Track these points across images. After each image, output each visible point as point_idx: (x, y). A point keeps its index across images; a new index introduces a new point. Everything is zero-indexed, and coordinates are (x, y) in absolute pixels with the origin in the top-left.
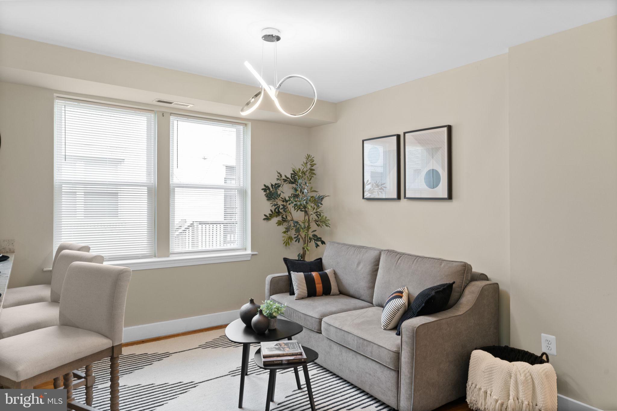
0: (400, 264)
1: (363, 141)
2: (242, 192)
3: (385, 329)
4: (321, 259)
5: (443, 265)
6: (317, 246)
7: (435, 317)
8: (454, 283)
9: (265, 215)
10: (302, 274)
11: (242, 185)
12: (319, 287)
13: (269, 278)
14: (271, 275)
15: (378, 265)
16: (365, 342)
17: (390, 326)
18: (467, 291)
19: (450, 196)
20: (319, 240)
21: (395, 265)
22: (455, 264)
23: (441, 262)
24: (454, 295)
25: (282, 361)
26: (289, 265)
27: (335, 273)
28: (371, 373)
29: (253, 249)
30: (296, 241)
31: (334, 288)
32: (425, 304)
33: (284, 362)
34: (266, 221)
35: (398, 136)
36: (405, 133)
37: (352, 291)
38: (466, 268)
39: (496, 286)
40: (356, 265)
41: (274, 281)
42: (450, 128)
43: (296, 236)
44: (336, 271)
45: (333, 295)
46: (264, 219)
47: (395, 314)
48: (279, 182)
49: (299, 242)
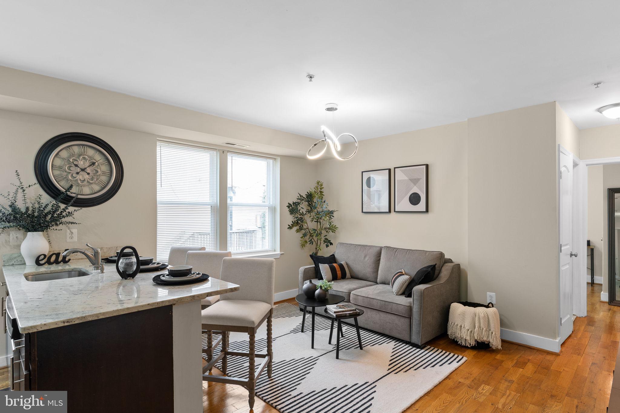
0: (397, 255)
1: (362, 172)
2: (272, 209)
3: (397, 295)
4: (333, 255)
5: (427, 254)
6: (327, 246)
7: (430, 284)
8: (436, 264)
9: (289, 225)
10: (327, 266)
11: (272, 204)
12: (339, 273)
13: (302, 269)
14: (303, 267)
15: (380, 256)
16: (387, 303)
17: (400, 293)
18: (443, 269)
19: (427, 211)
20: (328, 243)
21: (393, 256)
22: (435, 253)
23: (426, 252)
24: (437, 272)
25: (346, 314)
26: (315, 259)
27: (347, 264)
28: (391, 322)
29: (281, 251)
30: (310, 244)
31: (348, 275)
32: (425, 276)
33: (347, 315)
34: (289, 229)
35: (390, 170)
36: (395, 168)
37: (360, 275)
38: (442, 255)
39: (458, 265)
40: (363, 258)
41: (306, 271)
42: (427, 166)
43: (310, 240)
44: (347, 262)
45: (347, 279)
46: (288, 228)
47: (403, 284)
48: (299, 201)
49: (312, 244)
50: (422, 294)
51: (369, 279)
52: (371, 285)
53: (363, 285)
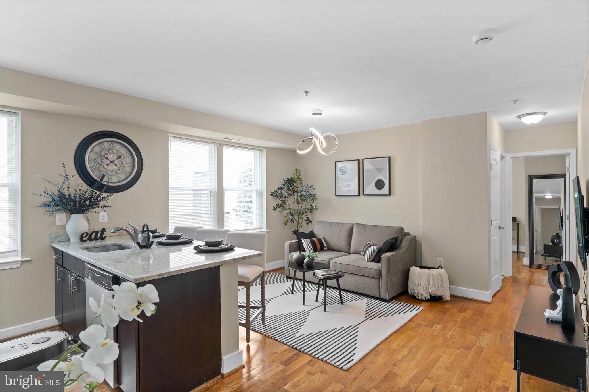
0: (366, 230)
1: (336, 162)
2: (260, 194)
3: (368, 261)
4: (312, 231)
5: (391, 229)
6: (308, 224)
7: (393, 252)
8: (398, 237)
9: (274, 207)
10: (308, 240)
11: (259, 188)
12: (318, 246)
13: (287, 243)
14: (289, 241)
15: (352, 232)
16: (361, 268)
17: (371, 260)
18: (403, 241)
19: (390, 194)
20: (308, 221)
21: (363, 231)
22: (397, 228)
23: (390, 228)
24: (399, 243)
25: (331, 276)
26: (298, 235)
27: (324, 238)
29: (267, 228)
30: (292, 222)
31: (325, 247)
32: (390, 246)
33: (332, 277)
34: (274, 210)
35: (359, 161)
36: (363, 159)
37: (336, 247)
38: (402, 229)
39: (415, 238)
40: (338, 233)
41: (291, 245)
42: (389, 158)
43: (291, 219)
44: (324, 237)
45: (325, 251)
46: (273, 209)
47: (373, 253)
48: (282, 186)
49: (294, 222)
50: (389, 259)
51: (344, 250)
52: (345, 255)
53: (338, 255)
